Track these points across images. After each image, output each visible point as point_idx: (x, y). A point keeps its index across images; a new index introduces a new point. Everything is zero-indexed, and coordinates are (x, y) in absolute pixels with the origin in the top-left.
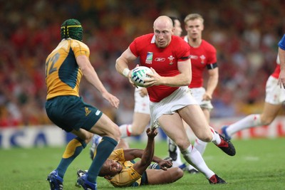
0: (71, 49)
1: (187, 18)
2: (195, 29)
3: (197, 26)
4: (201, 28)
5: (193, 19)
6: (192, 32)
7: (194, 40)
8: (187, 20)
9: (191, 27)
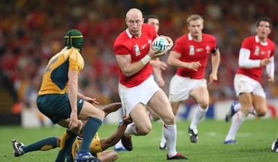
0: (68, 58)
1: (189, 19)
2: (197, 28)
3: (198, 26)
4: (201, 27)
5: (195, 19)
6: (194, 31)
7: (196, 37)
8: (190, 21)
9: (194, 26)
